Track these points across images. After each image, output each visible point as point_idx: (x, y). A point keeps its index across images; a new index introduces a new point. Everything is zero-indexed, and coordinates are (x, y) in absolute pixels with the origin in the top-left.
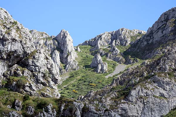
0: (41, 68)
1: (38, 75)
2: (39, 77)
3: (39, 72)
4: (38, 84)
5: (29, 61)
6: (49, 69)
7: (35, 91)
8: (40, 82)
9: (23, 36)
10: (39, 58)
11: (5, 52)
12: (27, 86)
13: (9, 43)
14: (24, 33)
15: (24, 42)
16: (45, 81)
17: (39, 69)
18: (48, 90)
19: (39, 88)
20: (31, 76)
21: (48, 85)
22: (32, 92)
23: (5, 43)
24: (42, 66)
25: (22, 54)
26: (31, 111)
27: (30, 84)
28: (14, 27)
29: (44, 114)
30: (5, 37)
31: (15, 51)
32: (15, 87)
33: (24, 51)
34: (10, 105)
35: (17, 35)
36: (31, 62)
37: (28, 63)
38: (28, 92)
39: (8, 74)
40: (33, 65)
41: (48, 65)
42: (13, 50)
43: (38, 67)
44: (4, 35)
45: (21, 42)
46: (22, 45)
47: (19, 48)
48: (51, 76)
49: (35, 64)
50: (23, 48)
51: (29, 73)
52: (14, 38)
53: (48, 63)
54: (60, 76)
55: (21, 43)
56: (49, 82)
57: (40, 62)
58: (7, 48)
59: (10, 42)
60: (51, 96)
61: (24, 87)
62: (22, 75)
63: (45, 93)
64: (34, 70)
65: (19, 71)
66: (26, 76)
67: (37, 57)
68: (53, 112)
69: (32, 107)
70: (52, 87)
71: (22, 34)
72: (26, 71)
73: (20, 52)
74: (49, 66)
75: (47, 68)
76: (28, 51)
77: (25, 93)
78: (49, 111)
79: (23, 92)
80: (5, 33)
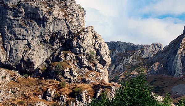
0: (85, 49)
1: (82, 57)
2: (83, 60)
3: (84, 54)
4: (82, 69)
5: (73, 43)
6: (97, 49)
7: (76, 77)
8: (84, 65)
9: (70, 14)
10: (84, 38)
11: (47, 34)
12: (67, 72)
13: (51, 24)
14: (71, 10)
15: (70, 21)
16: (91, 65)
17: (84, 50)
18: (92, 75)
19: (82, 73)
20: (74, 60)
21: (93, 68)
22: (72, 78)
23: (45, 23)
24: (88, 47)
25: (67, 34)
26: (63, 101)
27: (70, 69)
28: (62, 4)
29: (76, 103)
30: (45, 17)
31: (59, 31)
32: (54, 74)
33: (69, 30)
34: (42, 95)
35: (61, 13)
36: (76, 44)
37: (73, 44)
38: (68, 78)
39: (51, 60)
40: (77, 47)
41: (96, 44)
42: (56, 31)
43: (83, 48)
44: (44, 15)
45: (65, 20)
46: (67, 24)
47: (63, 28)
48: (99, 57)
49: (79, 45)
50: (68, 28)
51: (72, 57)
52: (57, 17)
53: (96, 42)
54: (110, 57)
55: (65, 22)
56: (95, 65)
57: (85, 42)
58: (49, 30)
59: (52, 22)
60: (93, 81)
61: (63, 73)
62: (64, 59)
63: (87, 79)
64: (78, 53)
65: (61, 55)
66: (69, 59)
67: (83, 36)
68: (88, 100)
69: (65, 96)
70: (99, 71)
71: (69, 11)
72: (69, 54)
73: (65, 32)
74: (97, 46)
75: (95, 49)
76: (73, 31)
77: (64, 80)
78: (83, 99)
79: (62, 79)
80: (45, 12)
